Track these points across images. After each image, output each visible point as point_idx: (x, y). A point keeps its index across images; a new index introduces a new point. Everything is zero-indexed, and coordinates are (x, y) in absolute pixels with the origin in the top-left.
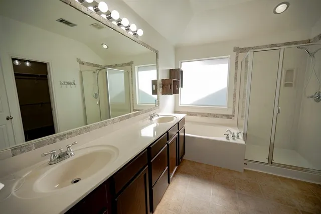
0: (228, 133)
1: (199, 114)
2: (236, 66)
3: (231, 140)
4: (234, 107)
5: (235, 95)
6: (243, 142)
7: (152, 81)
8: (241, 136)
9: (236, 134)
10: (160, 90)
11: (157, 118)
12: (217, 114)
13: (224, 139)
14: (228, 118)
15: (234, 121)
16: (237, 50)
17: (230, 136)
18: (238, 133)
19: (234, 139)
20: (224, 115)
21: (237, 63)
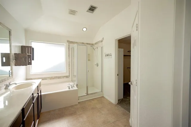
0: (69, 85)
1: (48, 78)
2: (69, 50)
3: (71, 89)
4: (69, 72)
5: (69, 64)
6: (77, 88)
7: (1, 53)
8: (75, 86)
9: (73, 85)
10: (13, 62)
11: (15, 85)
12: (60, 77)
13: (67, 89)
14: (67, 78)
15: (70, 79)
16: (68, 41)
17: (70, 87)
18: (74, 85)
19: (72, 88)
20: (64, 76)
21: (69, 48)
